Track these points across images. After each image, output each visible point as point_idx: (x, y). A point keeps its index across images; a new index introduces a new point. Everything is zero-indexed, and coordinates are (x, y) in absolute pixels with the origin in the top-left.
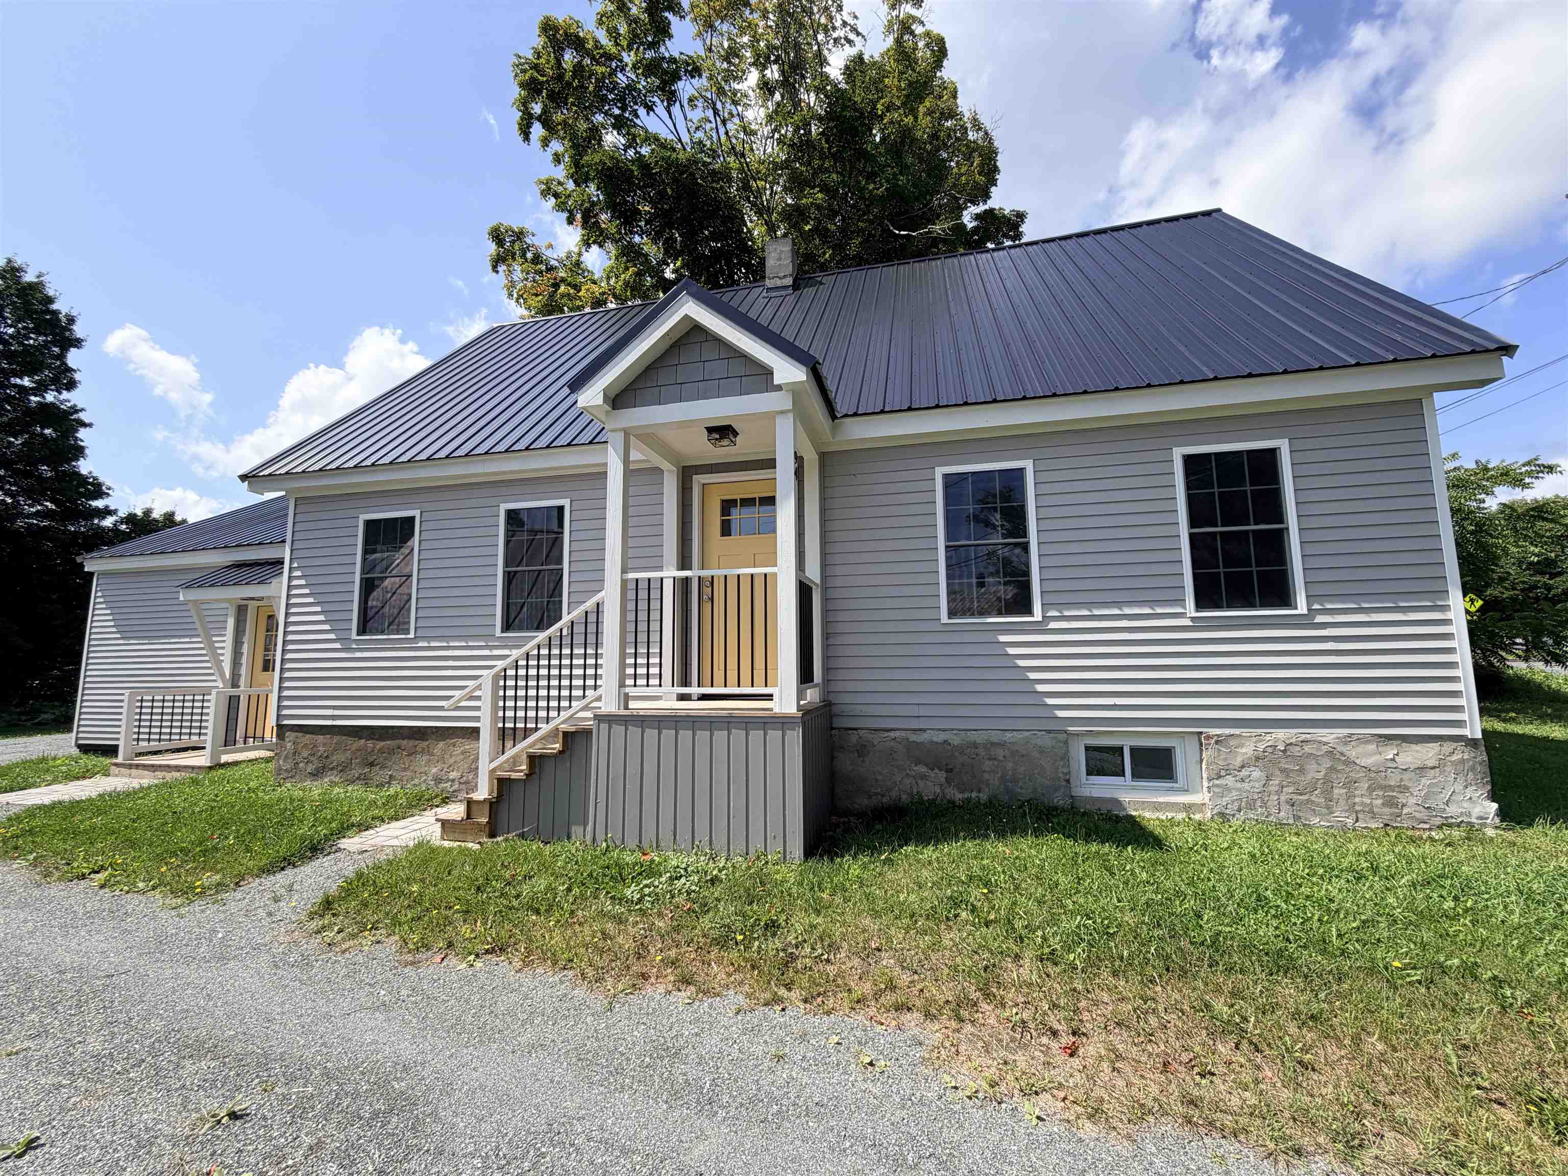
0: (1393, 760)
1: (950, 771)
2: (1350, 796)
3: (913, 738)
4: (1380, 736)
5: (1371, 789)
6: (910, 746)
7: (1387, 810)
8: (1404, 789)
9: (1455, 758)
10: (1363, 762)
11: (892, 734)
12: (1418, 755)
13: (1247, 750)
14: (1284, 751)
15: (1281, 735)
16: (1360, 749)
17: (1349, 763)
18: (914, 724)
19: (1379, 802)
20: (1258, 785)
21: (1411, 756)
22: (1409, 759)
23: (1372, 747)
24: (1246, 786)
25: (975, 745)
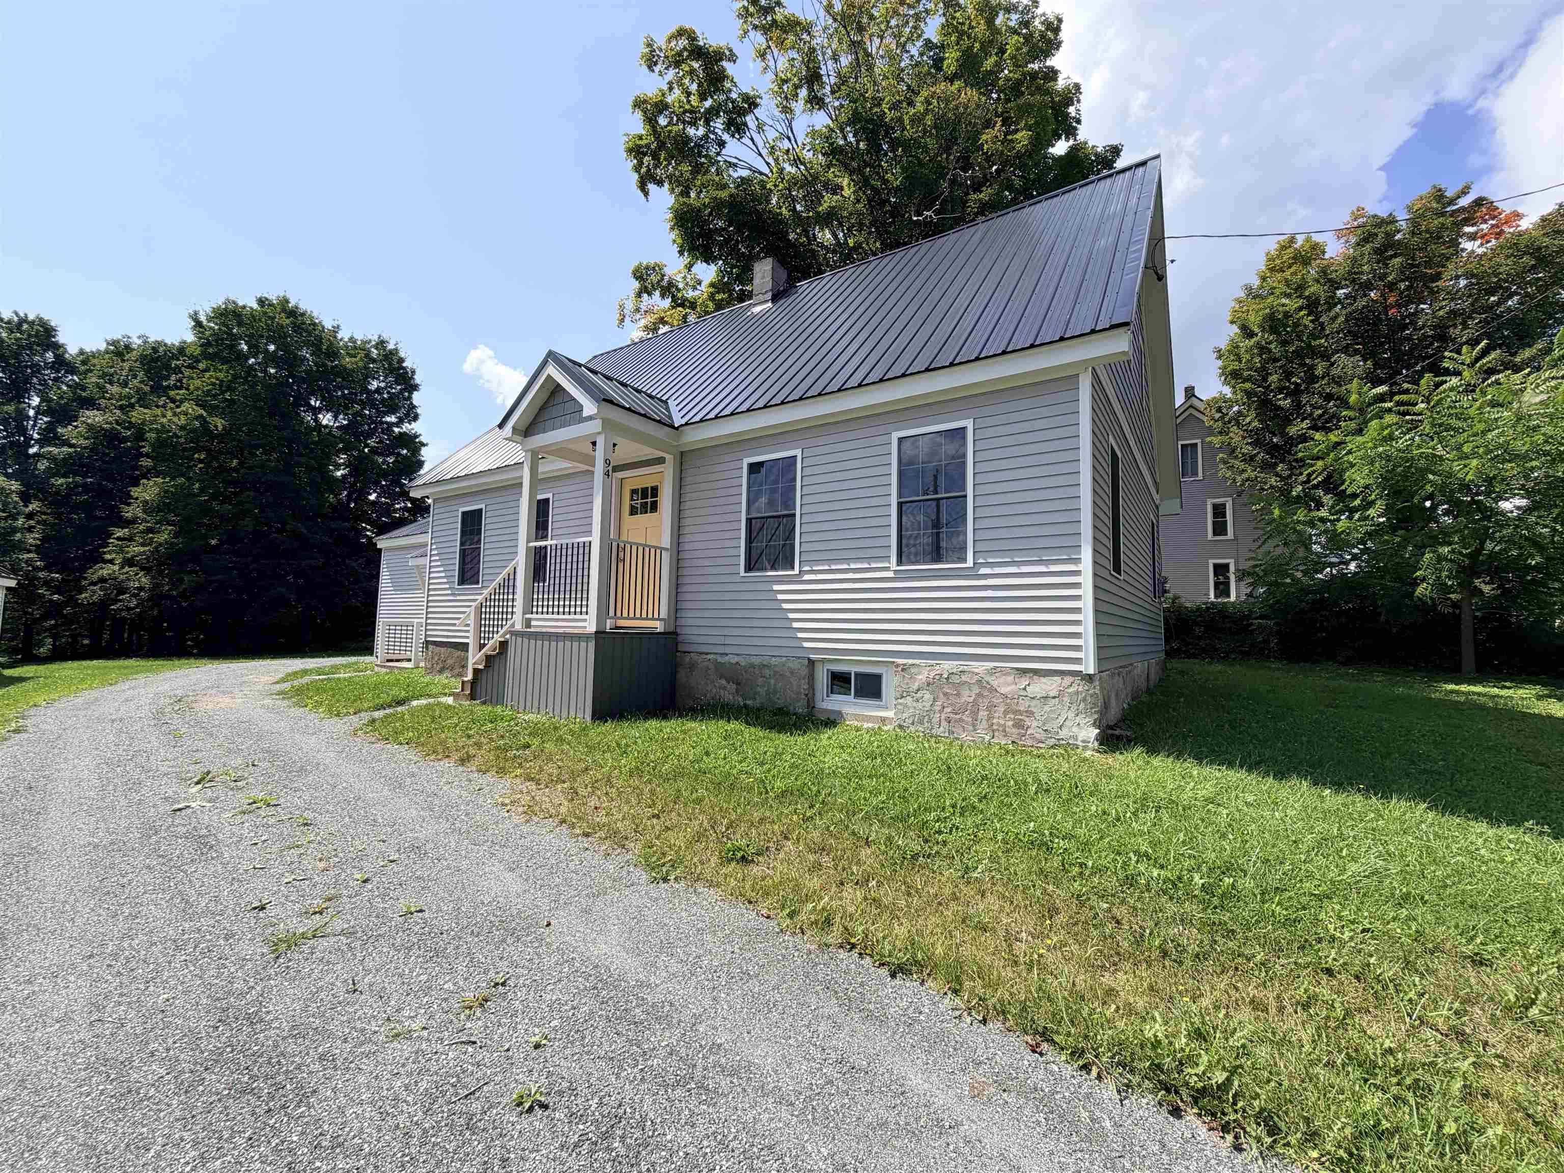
0: (1025, 689)
1: (738, 684)
2: (990, 718)
3: (720, 659)
4: (1017, 669)
5: (1006, 713)
6: (717, 665)
7: (1015, 730)
8: (1030, 713)
9: (1071, 690)
10: (1003, 690)
11: (709, 657)
12: (1044, 687)
13: (922, 677)
14: (947, 679)
15: (948, 666)
16: (1002, 680)
17: (993, 690)
18: (721, 650)
19: (1011, 723)
20: (928, 705)
21: (1040, 687)
22: (1037, 689)
23: (1010, 679)
24: (920, 705)
25: (753, 666)
